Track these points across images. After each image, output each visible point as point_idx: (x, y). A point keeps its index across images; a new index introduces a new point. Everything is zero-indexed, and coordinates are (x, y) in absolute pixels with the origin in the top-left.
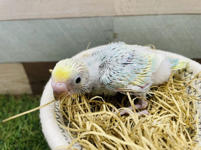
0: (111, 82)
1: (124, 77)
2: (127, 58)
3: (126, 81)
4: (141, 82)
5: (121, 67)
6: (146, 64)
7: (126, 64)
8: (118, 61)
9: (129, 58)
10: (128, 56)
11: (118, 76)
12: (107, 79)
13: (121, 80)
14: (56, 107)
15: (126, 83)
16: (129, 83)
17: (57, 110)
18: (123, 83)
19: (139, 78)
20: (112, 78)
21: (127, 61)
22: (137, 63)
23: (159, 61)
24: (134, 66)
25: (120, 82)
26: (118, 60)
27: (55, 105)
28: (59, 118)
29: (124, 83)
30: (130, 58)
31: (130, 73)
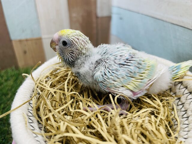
0: (104, 80)
1: (118, 78)
2: (125, 58)
3: (119, 83)
4: (135, 86)
5: (117, 68)
6: (144, 69)
7: (124, 65)
8: (116, 61)
9: (127, 59)
10: (127, 57)
11: (112, 76)
12: (101, 77)
13: (114, 81)
14: (29, 112)
15: (119, 85)
16: (121, 85)
17: (30, 114)
18: (115, 84)
19: (134, 82)
20: (106, 77)
21: (125, 62)
22: (135, 66)
23: (161, 72)
24: (131, 69)
25: (113, 82)
26: (116, 59)
27: (28, 109)
28: (32, 123)
29: (117, 84)
30: (129, 59)
31: (125, 75)
